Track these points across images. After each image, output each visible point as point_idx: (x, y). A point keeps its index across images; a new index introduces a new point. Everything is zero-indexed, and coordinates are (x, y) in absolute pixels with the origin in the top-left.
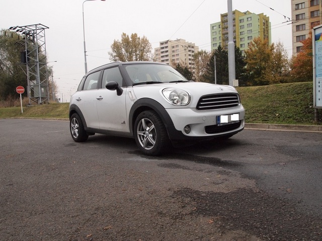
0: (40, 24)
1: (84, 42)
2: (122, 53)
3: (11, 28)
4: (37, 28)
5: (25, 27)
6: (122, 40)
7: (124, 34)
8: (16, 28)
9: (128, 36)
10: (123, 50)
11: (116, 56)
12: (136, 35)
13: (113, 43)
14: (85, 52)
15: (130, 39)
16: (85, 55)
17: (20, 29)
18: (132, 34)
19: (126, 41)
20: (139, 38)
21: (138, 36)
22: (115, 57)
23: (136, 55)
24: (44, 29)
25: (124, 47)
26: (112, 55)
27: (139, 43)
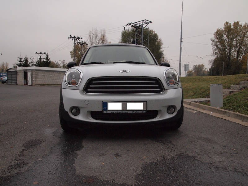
0: (145, 20)
1: (181, 31)
2: (223, 39)
3: (127, 25)
4: (144, 23)
5: (136, 23)
6: (225, 28)
7: (227, 23)
8: (131, 24)
9: (230, 24)
10: (225, 36)
11: (218, 42)
12: (238, 22)
13: (216, 31)
14: (181, 39)
15: (232, 27)
16: (181, 42)
17: (133, 24)
18: (235, 22)
19: (228, 28)
20: (241, 26)
21: (240, 24)
22: (216, 42)
23: (237, 40)
24: (149, 23)
25: (225, 34)
26: (214, 41)
27: (241, 30)
